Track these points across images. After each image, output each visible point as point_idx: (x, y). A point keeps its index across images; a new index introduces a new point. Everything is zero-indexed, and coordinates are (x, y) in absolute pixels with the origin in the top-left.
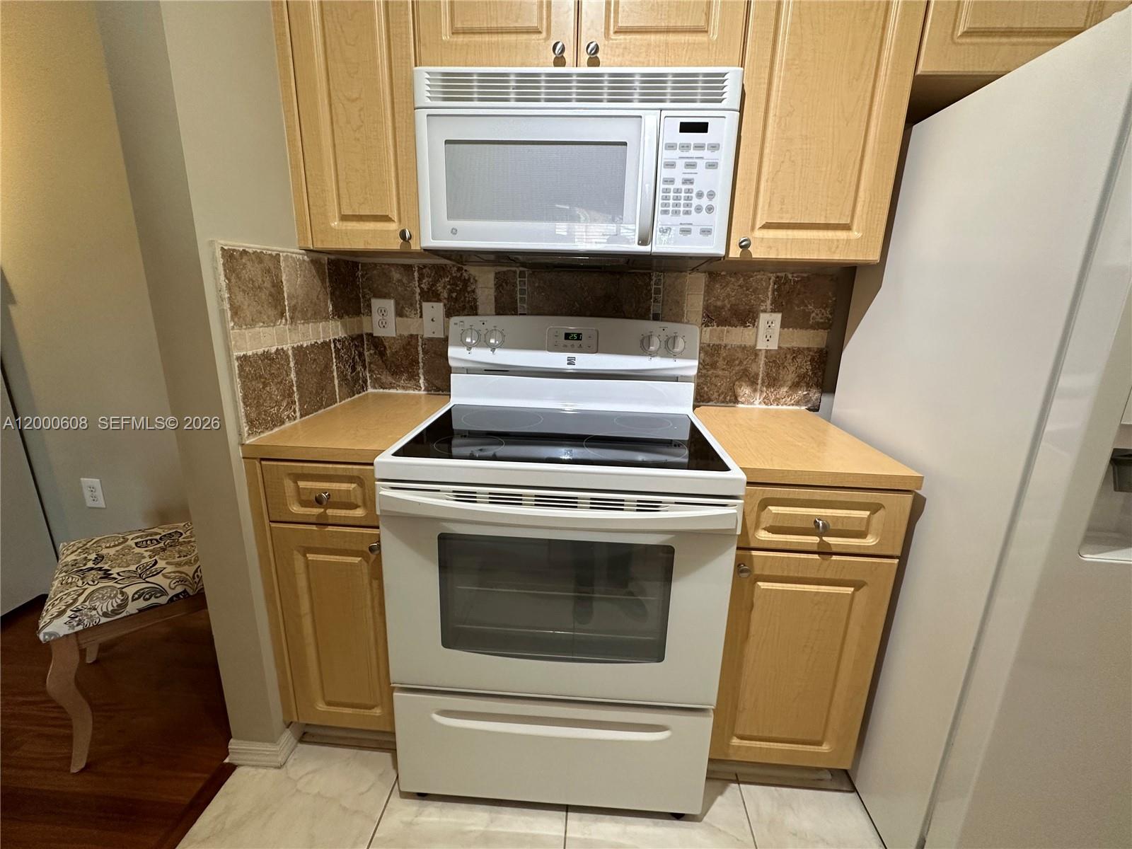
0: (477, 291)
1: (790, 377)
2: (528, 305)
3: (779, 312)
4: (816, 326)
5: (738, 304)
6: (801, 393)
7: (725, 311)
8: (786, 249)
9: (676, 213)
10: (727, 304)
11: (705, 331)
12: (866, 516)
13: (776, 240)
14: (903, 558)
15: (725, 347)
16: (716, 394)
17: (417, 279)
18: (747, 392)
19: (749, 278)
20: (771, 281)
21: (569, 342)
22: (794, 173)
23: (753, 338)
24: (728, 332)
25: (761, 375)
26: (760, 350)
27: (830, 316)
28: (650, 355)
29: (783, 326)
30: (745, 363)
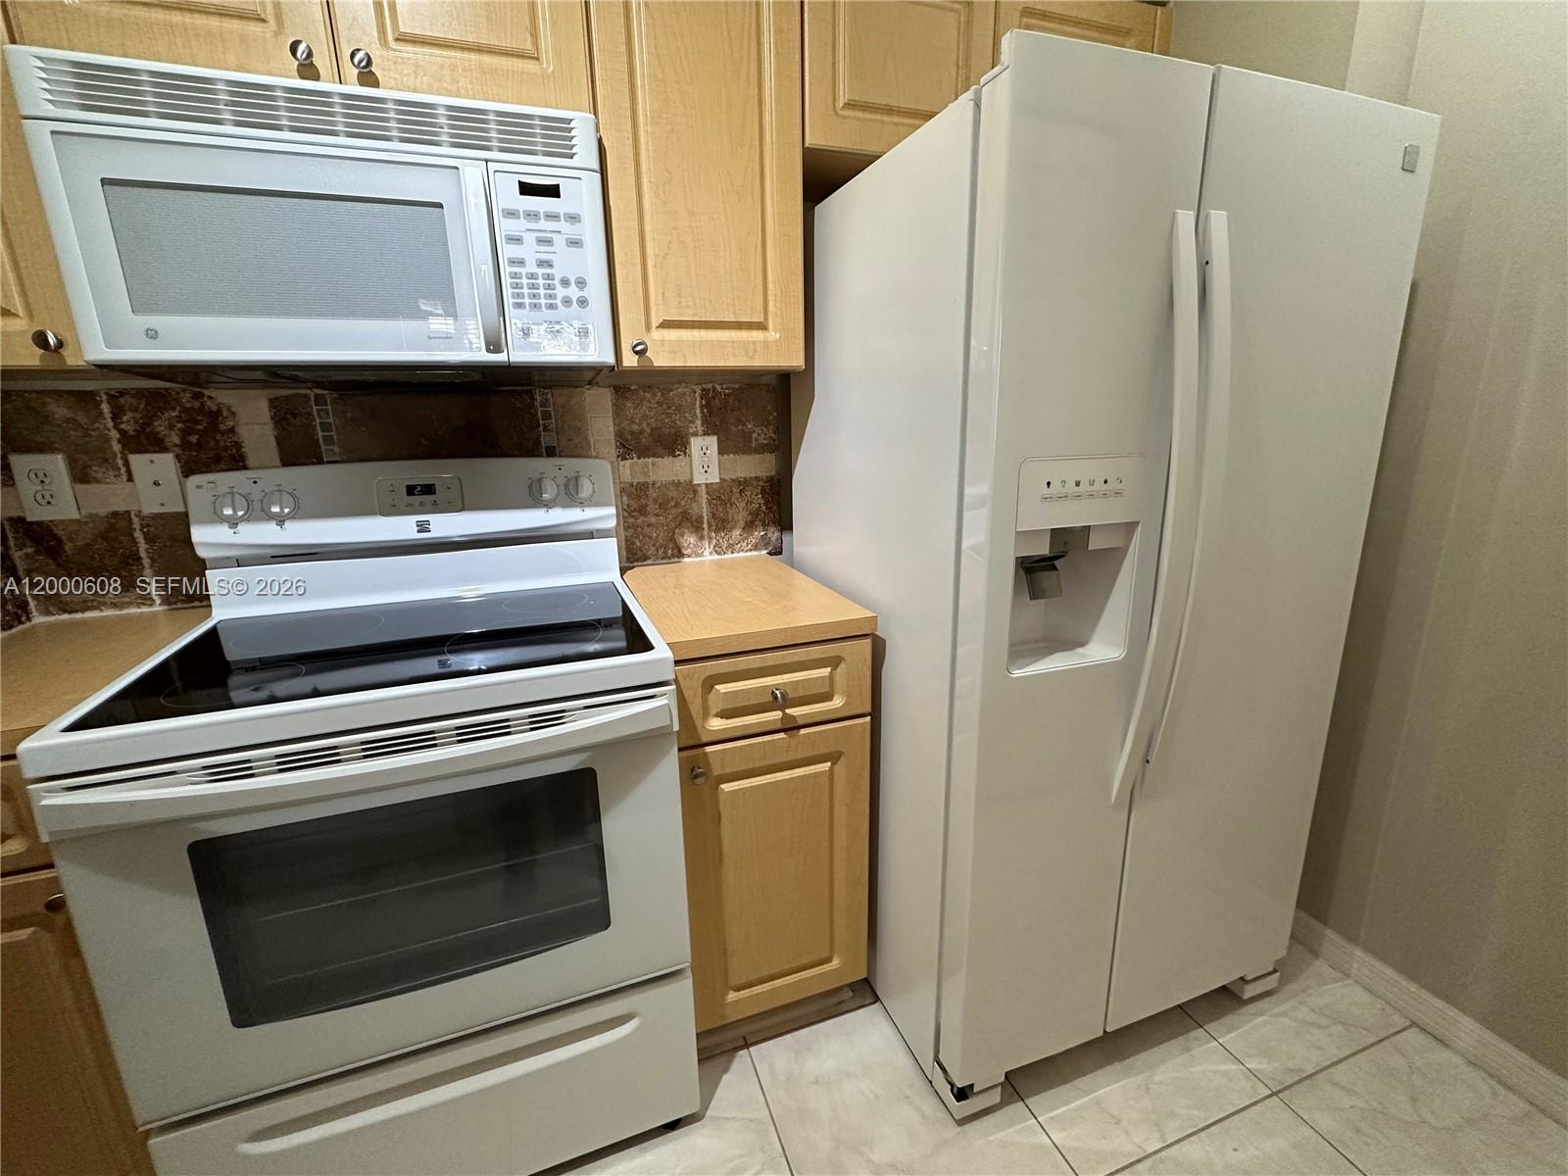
0: (238, 429)
1: (742, 516)
2: (339, 445)
3: (714, 434)
4: (761, 449)
5: (660, 428)
6: (759, 533)
7: (645, 437)
8: (695, 354)
9: (536, 306)
10: (646, 428)
11: (624, 466)
12: (827, 674)
13: (680, 342)
14: (875, 714)
15: (654, 484)
16: (653, 549)
17: (108, 416)
18: (692, 541)
19: (668, 392)
20: (697, 395)
21: (416, 499)
22: (687, 257)
23: (688, 471)
24: (653, 464)
25: (706, 518)
26: (699, 485)
27: (774, 437)
28: (546, 506)
29: (721, 452)
30: (683, 503)
